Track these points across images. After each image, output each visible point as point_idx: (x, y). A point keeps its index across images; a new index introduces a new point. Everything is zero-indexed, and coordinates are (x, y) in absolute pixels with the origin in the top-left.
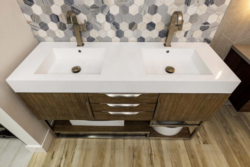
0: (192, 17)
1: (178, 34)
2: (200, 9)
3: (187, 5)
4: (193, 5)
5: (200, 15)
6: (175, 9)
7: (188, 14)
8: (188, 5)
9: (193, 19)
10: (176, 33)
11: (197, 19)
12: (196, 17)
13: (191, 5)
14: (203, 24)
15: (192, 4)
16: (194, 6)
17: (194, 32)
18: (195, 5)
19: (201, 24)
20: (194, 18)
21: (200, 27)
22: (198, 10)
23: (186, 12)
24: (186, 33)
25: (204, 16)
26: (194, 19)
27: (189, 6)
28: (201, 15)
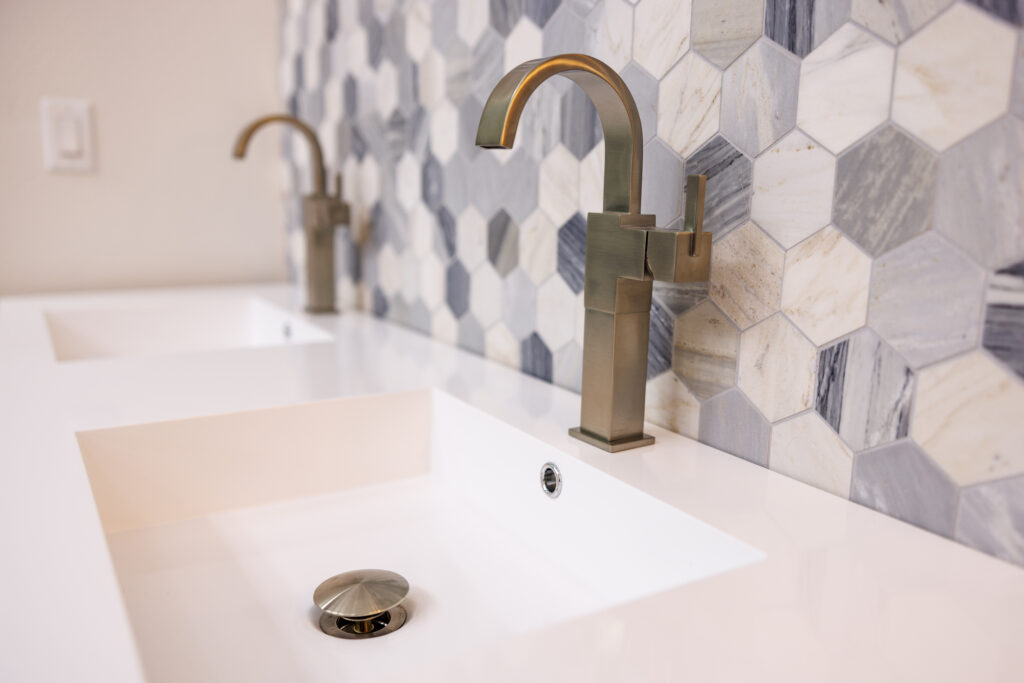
0: (853, 166)
1: (759, 366)
2: (921, 71)
3: (792, 47)
4: (847, 32)
5: (939, 144)
6: (702, 99)
7: (813, 143)
8: (798, 45)
9: (874, 193)
10: (738, 350)
11: (919, 194)
12: (905, 168)
13: (823, 39)
14: (1002, 272)
15: (832, 29)
16: (852, 48)
17: (924, 379)
18: (866, 28)
19: (985, 276)
20: (875, 179)
21: (978, 315)
22: (908, 83)
23: (786, 120)
24: (832, 363)
25: (998, 159)
26: (886, 194)
27: (809, 48)
28: (960, 144)
